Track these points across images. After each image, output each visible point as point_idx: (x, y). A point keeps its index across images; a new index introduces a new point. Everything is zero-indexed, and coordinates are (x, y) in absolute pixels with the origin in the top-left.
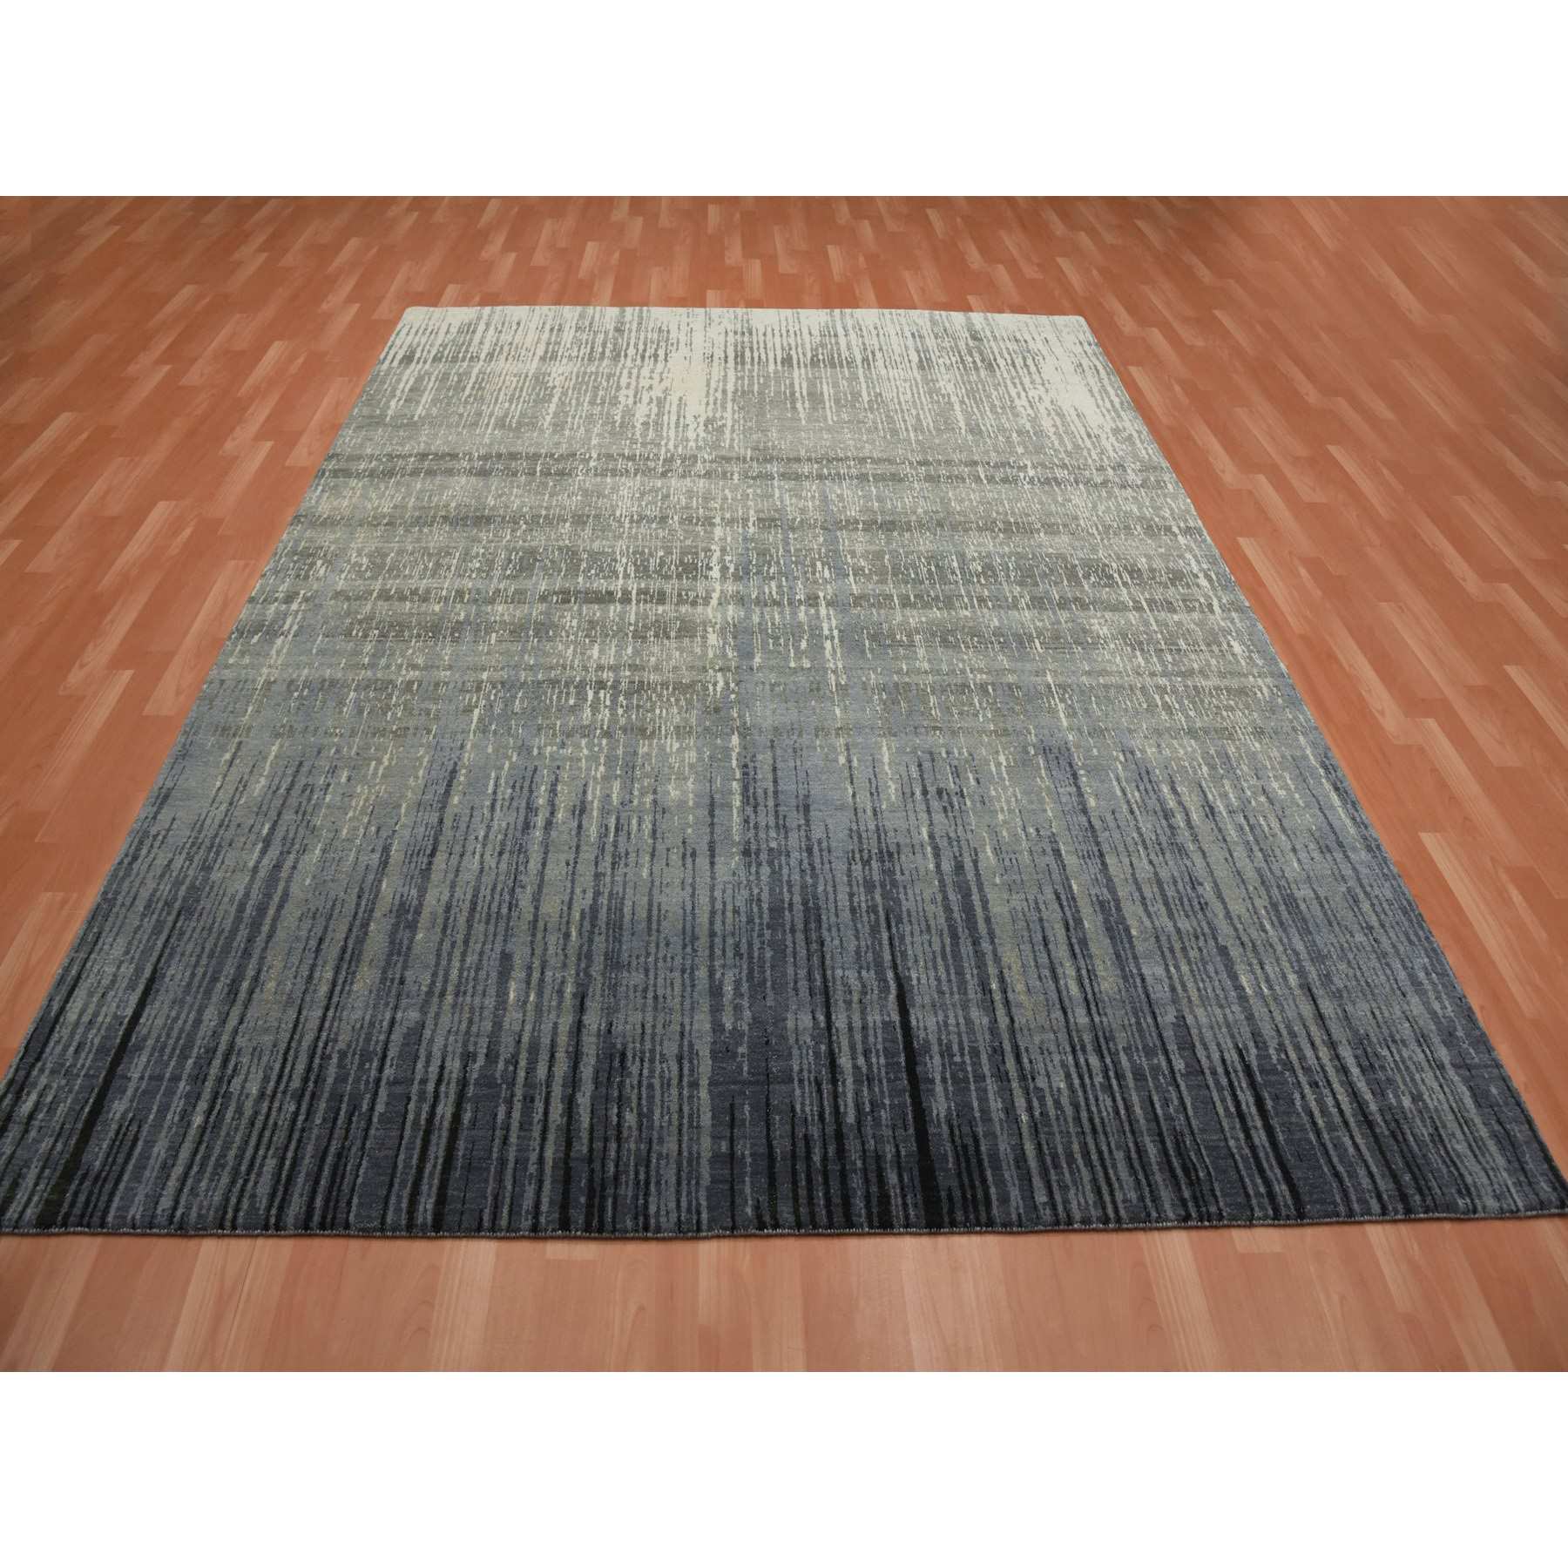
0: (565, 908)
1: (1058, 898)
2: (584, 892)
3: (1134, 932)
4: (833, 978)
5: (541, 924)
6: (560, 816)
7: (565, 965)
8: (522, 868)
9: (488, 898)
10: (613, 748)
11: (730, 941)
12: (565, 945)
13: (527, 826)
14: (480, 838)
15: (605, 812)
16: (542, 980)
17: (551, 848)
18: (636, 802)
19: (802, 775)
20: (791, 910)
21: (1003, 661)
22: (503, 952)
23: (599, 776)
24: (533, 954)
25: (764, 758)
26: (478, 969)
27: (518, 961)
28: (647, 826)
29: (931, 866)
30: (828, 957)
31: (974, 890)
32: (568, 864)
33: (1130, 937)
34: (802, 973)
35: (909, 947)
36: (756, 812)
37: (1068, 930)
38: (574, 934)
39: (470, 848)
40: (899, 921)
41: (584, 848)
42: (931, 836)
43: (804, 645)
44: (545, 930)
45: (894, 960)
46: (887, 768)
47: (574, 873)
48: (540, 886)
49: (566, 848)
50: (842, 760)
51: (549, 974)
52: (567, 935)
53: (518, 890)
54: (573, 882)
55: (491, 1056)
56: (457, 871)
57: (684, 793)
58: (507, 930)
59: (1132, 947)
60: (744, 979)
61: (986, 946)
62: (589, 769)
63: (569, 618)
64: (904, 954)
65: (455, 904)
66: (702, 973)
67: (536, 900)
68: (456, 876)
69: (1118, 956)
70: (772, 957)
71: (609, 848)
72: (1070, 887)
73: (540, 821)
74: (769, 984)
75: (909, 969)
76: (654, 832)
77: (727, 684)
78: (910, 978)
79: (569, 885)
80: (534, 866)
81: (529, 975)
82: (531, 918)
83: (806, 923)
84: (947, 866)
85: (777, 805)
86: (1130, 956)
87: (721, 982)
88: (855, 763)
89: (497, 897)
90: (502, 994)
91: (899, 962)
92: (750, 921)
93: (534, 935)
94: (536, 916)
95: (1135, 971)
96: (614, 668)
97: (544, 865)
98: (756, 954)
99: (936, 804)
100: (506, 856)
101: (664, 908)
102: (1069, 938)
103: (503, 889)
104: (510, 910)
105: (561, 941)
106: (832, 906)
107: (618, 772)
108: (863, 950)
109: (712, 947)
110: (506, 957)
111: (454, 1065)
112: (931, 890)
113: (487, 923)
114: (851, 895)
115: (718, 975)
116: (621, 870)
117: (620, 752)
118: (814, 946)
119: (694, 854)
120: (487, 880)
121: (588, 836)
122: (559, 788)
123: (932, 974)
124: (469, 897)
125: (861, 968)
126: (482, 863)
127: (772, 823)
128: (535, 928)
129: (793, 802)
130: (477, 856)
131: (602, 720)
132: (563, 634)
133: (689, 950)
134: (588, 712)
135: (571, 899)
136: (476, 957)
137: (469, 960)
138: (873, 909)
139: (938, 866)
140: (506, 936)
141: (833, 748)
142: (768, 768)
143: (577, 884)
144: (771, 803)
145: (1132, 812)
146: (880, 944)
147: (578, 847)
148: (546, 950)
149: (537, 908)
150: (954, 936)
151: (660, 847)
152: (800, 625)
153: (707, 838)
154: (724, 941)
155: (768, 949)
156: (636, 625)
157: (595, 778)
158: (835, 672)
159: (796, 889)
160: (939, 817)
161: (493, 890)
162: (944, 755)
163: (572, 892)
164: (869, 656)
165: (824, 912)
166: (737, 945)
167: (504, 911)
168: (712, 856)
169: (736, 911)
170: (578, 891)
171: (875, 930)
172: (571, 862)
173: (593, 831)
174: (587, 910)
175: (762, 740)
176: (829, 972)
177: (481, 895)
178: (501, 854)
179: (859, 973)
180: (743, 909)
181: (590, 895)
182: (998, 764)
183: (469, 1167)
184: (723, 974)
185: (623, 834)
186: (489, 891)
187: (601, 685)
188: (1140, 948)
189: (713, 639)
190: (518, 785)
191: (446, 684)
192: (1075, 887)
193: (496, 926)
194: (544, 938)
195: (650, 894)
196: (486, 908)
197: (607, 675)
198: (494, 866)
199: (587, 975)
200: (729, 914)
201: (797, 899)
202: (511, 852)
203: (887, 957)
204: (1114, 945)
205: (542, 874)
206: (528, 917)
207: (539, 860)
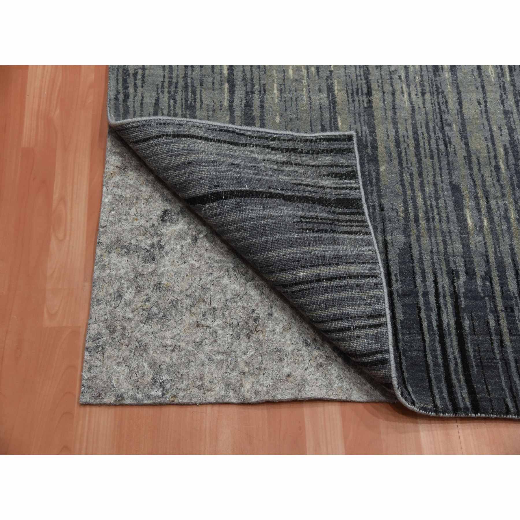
0: (490, 144)
2: (500, 128)
5: (474, 158)
7: (503, 195)
8: (443, 108)
9: (426, 135)
12: (498, 176)
14: (403, 77)
16: (489, 208)
17: (461, 89)
22: (451, 183)
24: (475, 185)
26: (437, 199)
27: (465, 191)
32: (479, 103)
38: (502, 166)
39: (397, 87)
41: (488, 88)
44: (479, 164)
47: (486, 111)
48: (463, 125)
49: (474, 88)
51: (493, 202)
52: (497, 168)
53: (447, 128)
54: (488, 119)
55: (470, 274)
56: (394, 108)
58: (448, 164)
65: (401, 139)
67: (464, 136)
68: (395, 113)
71: (509, 87)
79: (486, 123)
80: (453, 104)
81: (478, 204)
82: (465, 154)
89: (432, 134)
90: (462, 220)
93: (471, 169)
94: (468, 151)
97: (460, 104)
100: (428, 96)
103: (434, 127)
104: (446, 146)
105: (494, 174)
110: (455, 188)
111: (444, 281)
113: (432, 157)
120: (420, 117)
121: (489, 77)
124: (411, 133)
126: (411, 103)
128: (470, 162)
130: (406, 96)
135: (492, 136)
136: (432, 188)
137: (427, 189)
140: (449, 169)
143: (492, 122)
147: (483, 87)
148: (484, 181)
149: (467, 144)
161: (427, 127)
163: (491, 130)
167: (442, 147)
170: (495, 128)
172: (482, 102)
174: (508, 145)
177: (419, 132)
178: (423, 94)
181: (505, 131)
183: (481, 366)
186: (424, 130)
193: (439, 161)
194: (479, 170)
196: (427, 144)
198: (421, 106)
202: (432, 93)
205: (461, 112)
206: (462, 153)
207: (455, 99)
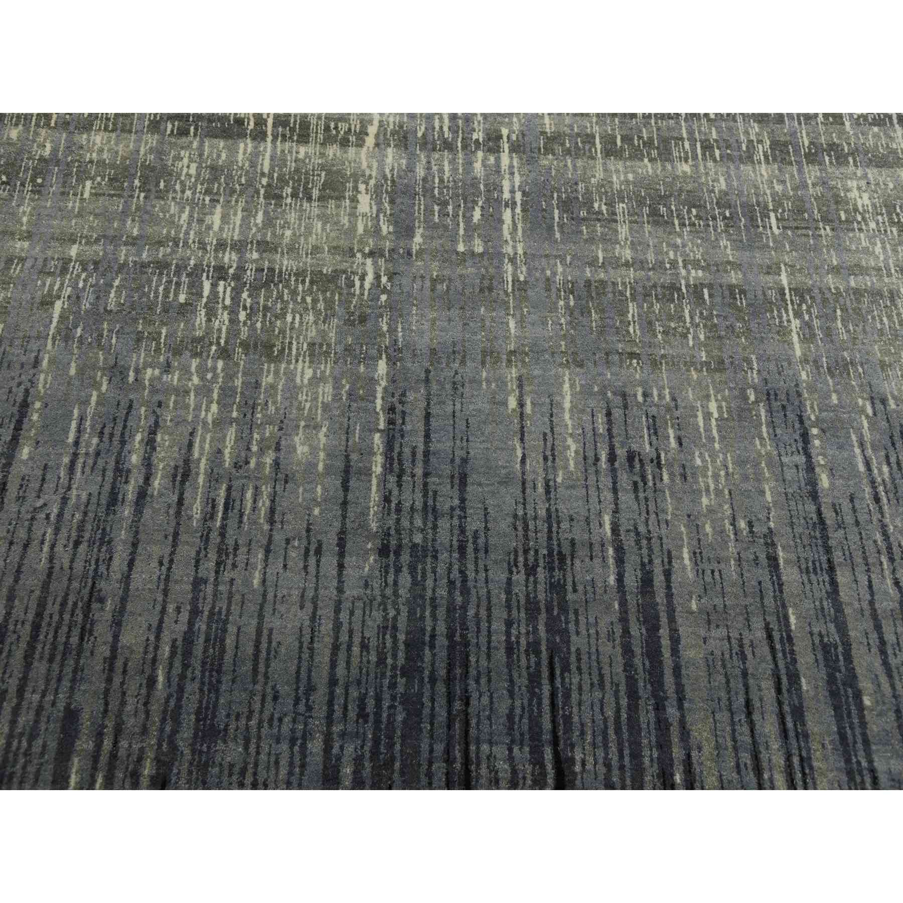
0: (152, 638)
1: (770, 637)
2: (178, 610)
3: (867, 701)
4: (478, 757)
5: (119, 664)
6: (156, 483)
7: (145, 731)
8: (102, 569)
9: (56, 618)
10: (230, 377)
11: (354, 693)
12: (148, 696)
13: (114, 499)
14: (53, 517)
15: (213, 478)
16: (113, 756)
17: (142, 536)
18: (252, 464)
19: (461, 425)
20: (432, 647)
21: (727, 249)
22: (67, 708)
23: (210, 419)
24: (106, 711)
25: (416, 397)
26: (32, 737)
27: (86, 724)
28: (264, 503)
29: (612, 580)
30: (473, 722)
31: (664, 620)
32: (161, 564)
33: (861, 708)
34: (439, 748)
35: (575, 710)
36: (400, 485)
37: (779, 690)
38: (161, 679)
39: (37, 533)
40: (566, 668)
41: (183, 537)
42: (615, 530)
43: (477, 215)
44: (125, 672)
45: (554, 732)
46: (567, 416)
47: (167, 579)
48: (124, 600)
49: (160, 537)
50: (512, 403)
51: (124, 744)
52: (152, 682)
53: (95, 606)
54: (166, 592)
56: (19, 571)
57: (314, 450)
58: (75, 671)
59: (863, 724)
60: (368, 755)
61: (672, 712)
62: (198, 408)
63: (186, 161)
64: (568, 719)
65: (11, 627)
66: (316, 746)
67: (117, 623)
68: (16, 581)
69: (843, 737)
70: (404, 722)
71: (215, 537)
72: (786, 618)
73: (130, 490)
74: (397, 765)
75: (572, 746)
76: (272, 511)
77: (378, 277)
78: (572, 760)
79: (160, 598)
80: (118, 566)
81: (99, 746)
82: (108, 654)
83: (450, 668)
84: (632, 580)
85: (426, 475)
86: (859, 739)
87: (339, 759)
88: (528, 409)
89: (67, 617)
90: (60, 778)
91: (560, 733)
92: (381, 661)
93: (109, 680)
94: (114, 649)
95: (864, 764)
96: (239, 247)
97: (131, 564)
98: (385, 715)
99: (624, 479)
100: (83, 548)
101: (276, 637)
102: (780, 703)
103: (75, 604)
104: (82, 639)
105: (144, 691)
106: (483, 640)
107: (235, 414)
108: (518, 711)
109: (330, 703)
110: (71, 716)
112: (608, 620)
113: (51, 660)
114: (509, 624)
115: (335, 750)
116: (227, 575)
117: (238, 382)
118: (458, 705)
119: (318, 552)
120: (58, 587)
121: (190, 518)
122: (159, 438)
123: (600, 753)
124: (30, 616)
125: (513, 741)
126: (51, 559)
127: (419, 505)
128: (111, 669)
129: (447, 469)
130: (46, 548)
131: (219, 330)
132: (178, 187)
133: (302, 708)
134: (201, 317)
135: (161, 622)
136: (31, 716)
137: (22, 720)
138: (534, 648)
139: (620, 579)
140: (73, 680)
141: (502, 383)
142: (419, 413)
143: (171, 596)
144: (419, 471)
145: (877, 499)
146: (540, 704)
147: (176, 535)
148: (123, 703)
149: (116, 637)
150: (633, 694)
151: (278, 537)
152: (475, 183)
153: (337, 525)
154: (347, 694)
155: (400, 708)
156: (270, 176)
157: (205, 423)
158: (512, 260)
159: (441, 613)
160: (626, 498)
161: (63, 604)
162: (640, 399)
163: (163, 611)
164: (558, 235)
165: (472, 649)
166: (362, 700)
167: (74, 640)
168: (342, 554)
169: (364, 646)
170: (171, 608)
171: (534, 679)
172: (166, 561)
173: (197, 509)
174: (179, 643)
175: (416, 368)
176: (473, 748)
177: (47, 613)
178: (77, 544)
179: (510, 750)
180: (373, 643)
181: (185, 616)
182: (708, 416)
184: (342, 748)
185: (233, 514)
186: (57, 607)
187: (220, 272)
188: (874, 728)
189: (365, 203)
190: (107, 431)
191: (22, 260)
192: (793, 619)
193: (62, 665)
194: (122, 683)
195: (261, 616)
196: (50, 636)
197: (229, 258)
198: (66, 565)
199: (173, 747)
200: (356, 650)
201: (441, 628)
202: (91, 543)
203: (547, 725)
204: (839, 717)
205: (127, 579)
206: (104, 651)
207: (126, 556)
